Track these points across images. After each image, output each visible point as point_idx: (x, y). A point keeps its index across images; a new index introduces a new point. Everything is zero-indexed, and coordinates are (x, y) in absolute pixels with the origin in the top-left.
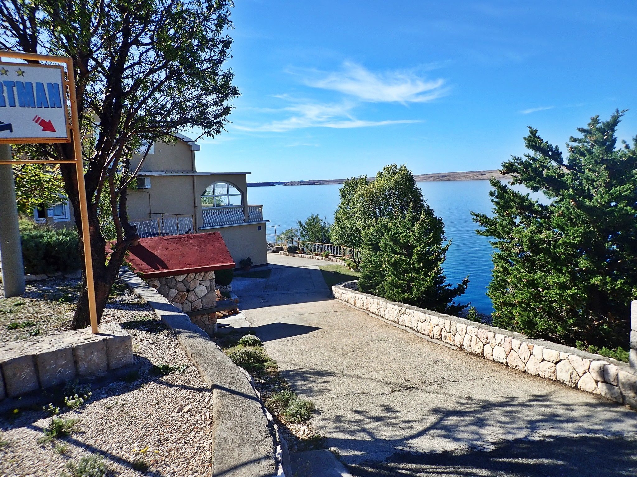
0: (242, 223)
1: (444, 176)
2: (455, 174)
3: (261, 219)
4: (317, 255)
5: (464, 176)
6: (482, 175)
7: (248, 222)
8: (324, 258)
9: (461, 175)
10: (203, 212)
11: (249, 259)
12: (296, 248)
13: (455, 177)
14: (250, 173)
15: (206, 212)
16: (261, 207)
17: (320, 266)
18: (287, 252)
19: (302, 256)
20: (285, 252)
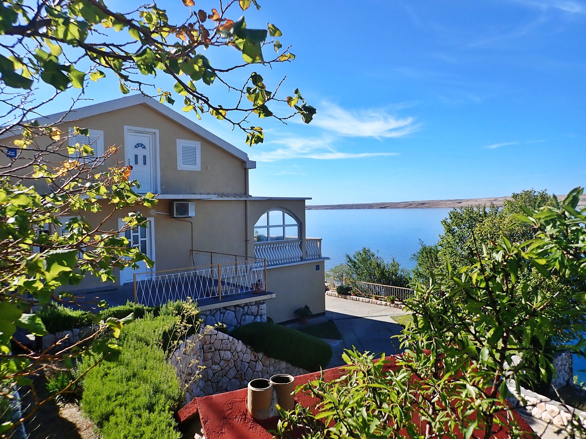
0: (299, 261)
1: (424, 204)
3: (320, 255)
4: (377, 298)
5: (442, 204)
6: (459, 203)
7: (306, 260)
8: (388, 304)
9: (440, 203)
10: (256, 248)
11: (307, 307)
12: (349, 289)
13: (434, 205)
14: (311, 199)
15: (258, 247)
16: (320, 240)
17: (391, 316)
18: (336, 293)
19: (356, 298)
20: (333, 293)
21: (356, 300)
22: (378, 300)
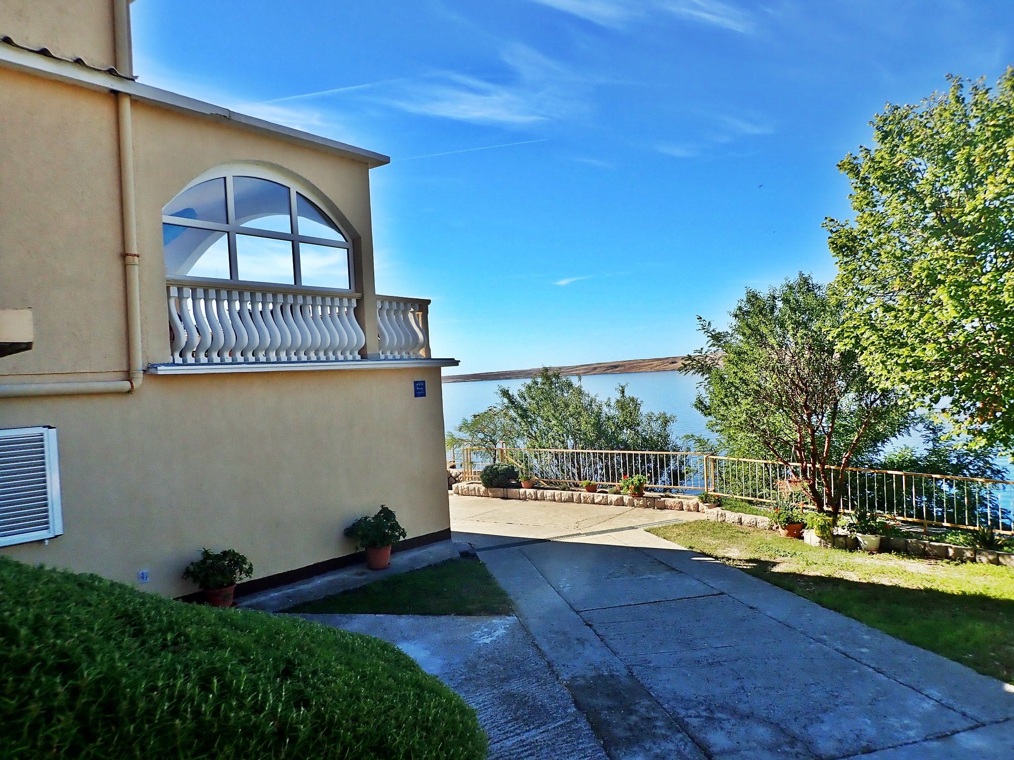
0: (354, 360)
1: (616, 367)
2: (631, 362)
4: (592, 489)
7: (378, 359)
8: (626, 499)
10: (174, 292)
12: (511, 473)
13: (633, 367)
15: (187, 293)
16: (423, 304)
17: (647, 528)
18: (481, 486)
19: (536, 494)
20: (472, 486)
21: (536, 499)
22: (595, 491)
